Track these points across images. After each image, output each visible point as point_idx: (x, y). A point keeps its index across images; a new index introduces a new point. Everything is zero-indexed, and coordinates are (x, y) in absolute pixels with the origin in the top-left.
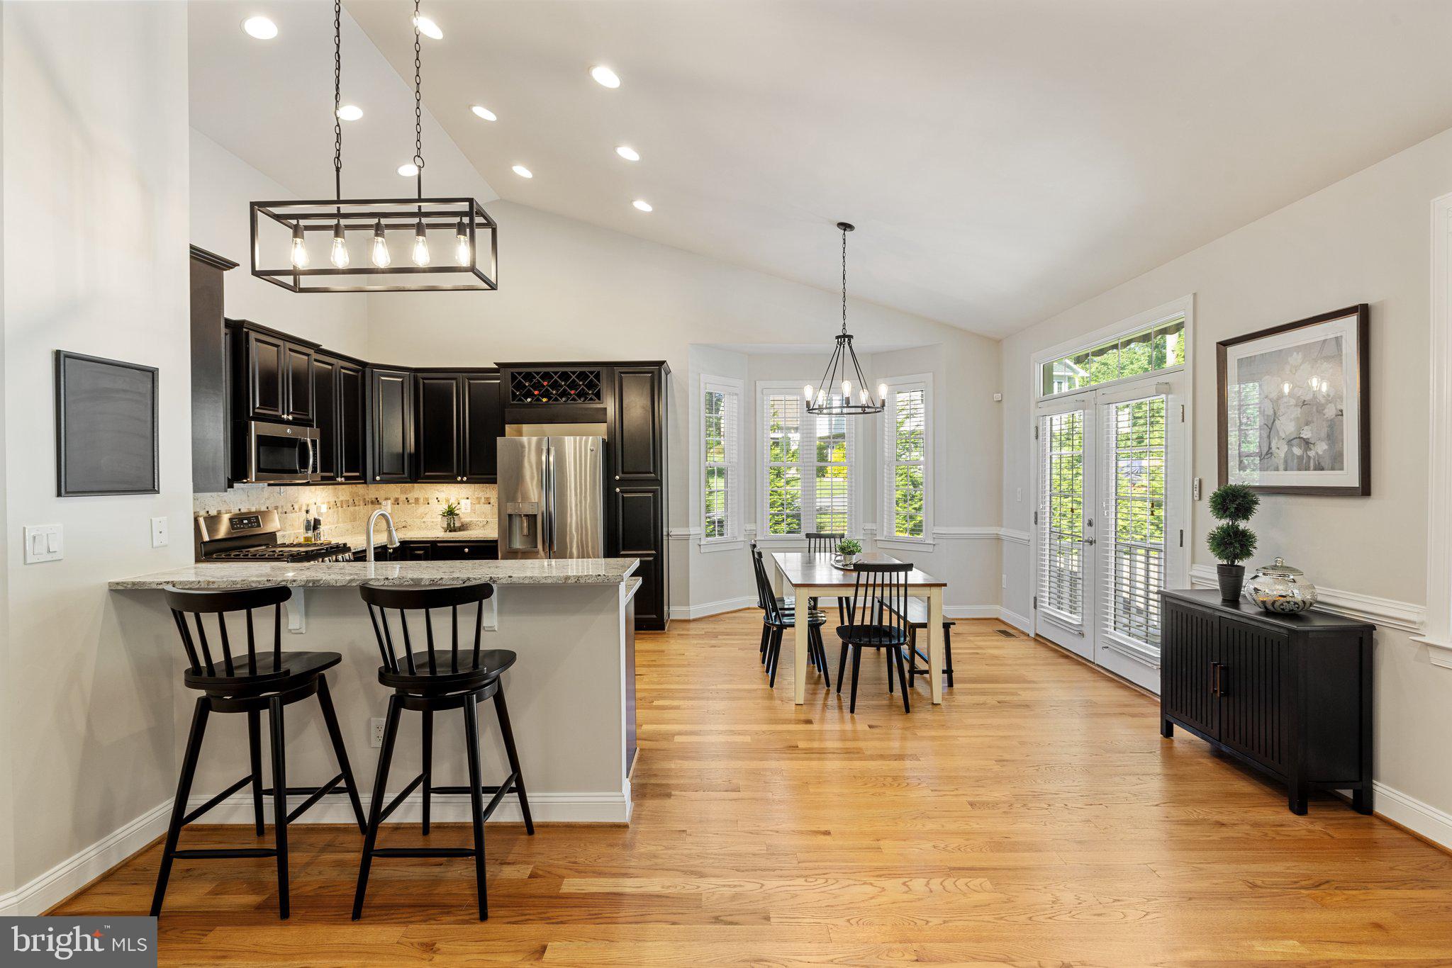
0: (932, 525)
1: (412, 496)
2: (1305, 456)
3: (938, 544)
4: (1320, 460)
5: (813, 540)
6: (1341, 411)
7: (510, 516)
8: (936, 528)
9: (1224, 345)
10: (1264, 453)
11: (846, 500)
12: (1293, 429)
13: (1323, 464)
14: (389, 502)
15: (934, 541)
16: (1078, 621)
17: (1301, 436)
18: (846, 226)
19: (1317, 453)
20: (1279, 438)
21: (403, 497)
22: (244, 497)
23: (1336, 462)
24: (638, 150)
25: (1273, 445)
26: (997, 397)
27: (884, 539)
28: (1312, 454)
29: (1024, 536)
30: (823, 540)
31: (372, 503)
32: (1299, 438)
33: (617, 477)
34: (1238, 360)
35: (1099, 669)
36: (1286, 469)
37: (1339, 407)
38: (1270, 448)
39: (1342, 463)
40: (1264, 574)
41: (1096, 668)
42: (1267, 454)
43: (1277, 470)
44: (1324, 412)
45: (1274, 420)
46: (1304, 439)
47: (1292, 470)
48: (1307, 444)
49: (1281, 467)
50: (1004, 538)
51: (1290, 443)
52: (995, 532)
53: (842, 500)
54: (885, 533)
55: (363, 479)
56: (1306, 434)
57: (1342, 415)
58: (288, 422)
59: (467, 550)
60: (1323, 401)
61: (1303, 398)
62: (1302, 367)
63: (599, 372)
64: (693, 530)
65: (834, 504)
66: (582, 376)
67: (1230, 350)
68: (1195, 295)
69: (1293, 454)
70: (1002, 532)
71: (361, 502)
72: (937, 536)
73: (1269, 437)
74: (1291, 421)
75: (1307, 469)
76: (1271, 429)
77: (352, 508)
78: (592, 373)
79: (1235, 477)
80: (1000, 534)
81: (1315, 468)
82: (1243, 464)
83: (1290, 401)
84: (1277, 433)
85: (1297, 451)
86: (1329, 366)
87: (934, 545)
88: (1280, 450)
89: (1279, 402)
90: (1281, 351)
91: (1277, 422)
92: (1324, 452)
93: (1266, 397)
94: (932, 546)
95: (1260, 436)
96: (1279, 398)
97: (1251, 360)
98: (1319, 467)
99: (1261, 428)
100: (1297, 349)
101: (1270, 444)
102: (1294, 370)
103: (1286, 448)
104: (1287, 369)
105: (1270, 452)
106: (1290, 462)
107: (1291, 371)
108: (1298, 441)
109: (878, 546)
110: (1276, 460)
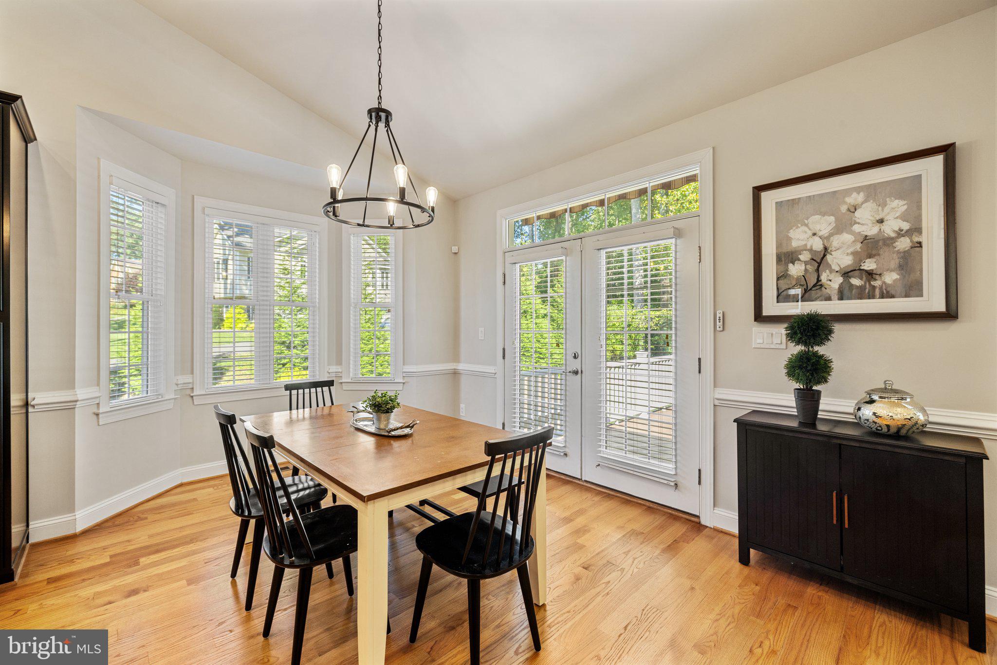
0: (402, 364)
2: (867, 286)
3: (408, 382)
4: (888, 289)
6: (920, 243)
8: (406, 367)
9: (758, 190)
10: (810, 285)
11: (253, 344)
12: (850, 262)
13: (893, 292)
15: (403, 379)
16: (562, 443)
17: (862, 268)
19: (884, 283)
20: (831, 271)
23: (914, 288)
25: (823, 278)
26: (455, 249)
27: (350, 381)
28: (877, 283)
29: (490, 369)
30: (301, 391)
32: (860, 270)
34: (776, 203)
35: (589, 485)
36: (841, 298)
37: (916, 239)
38: (818, 280)
39: (923, 290)
40: (881, 397)
41: (585, 484)
42: (814, 286)
43: (829, 298)
44: (894, 245)
45: (825, 255)
46: (866, 271)
47: (850, 298)
48: (870, 275)
49: (835, 296)
50: (462, 372)
51: (846, 274)
52: (453, 368)
53: (249, 344)
54: (351, 375)
56: (869, 265)
57: (921, 246)
60: (893, 235)
61: (866, 233)
62: (864, 206)
64: (82, 393)
65: (237, 349)
67: (764, 195)
68: (713, 148)
69: (851, 285)
70: (461, 367)
72: (406, 375)
73: (818, 270)
74: (847, 255)
75: (873, 297)
76: (819, 264)
79: (770, 307)
80: (457, 368)
81: (882, 296)
82: (782, 297)
83: (847, 237)
84: (829, 266)
85: (856, 282)
86: (902, 203)
87: (404, 383)
88: (833, 282)
89: (832, 238)
90: (835, 192)
91: (829, 257)
92: (895, 281)
93: (814, 234)
94: (402, 384)
95: (806, 270)
96: (831, 235)
97: (794, 202)
98: (886, 294)
99: (806, 263)
100: (858, 190)
101: (819, 276)
102: (854, 209)
103: (840, 280)
104: (844, 208)
105: (818, 284)
106: (846, 292)
107: (849, 210)
108: (857, 273)
109: (344, 389)
110: (828, 291)
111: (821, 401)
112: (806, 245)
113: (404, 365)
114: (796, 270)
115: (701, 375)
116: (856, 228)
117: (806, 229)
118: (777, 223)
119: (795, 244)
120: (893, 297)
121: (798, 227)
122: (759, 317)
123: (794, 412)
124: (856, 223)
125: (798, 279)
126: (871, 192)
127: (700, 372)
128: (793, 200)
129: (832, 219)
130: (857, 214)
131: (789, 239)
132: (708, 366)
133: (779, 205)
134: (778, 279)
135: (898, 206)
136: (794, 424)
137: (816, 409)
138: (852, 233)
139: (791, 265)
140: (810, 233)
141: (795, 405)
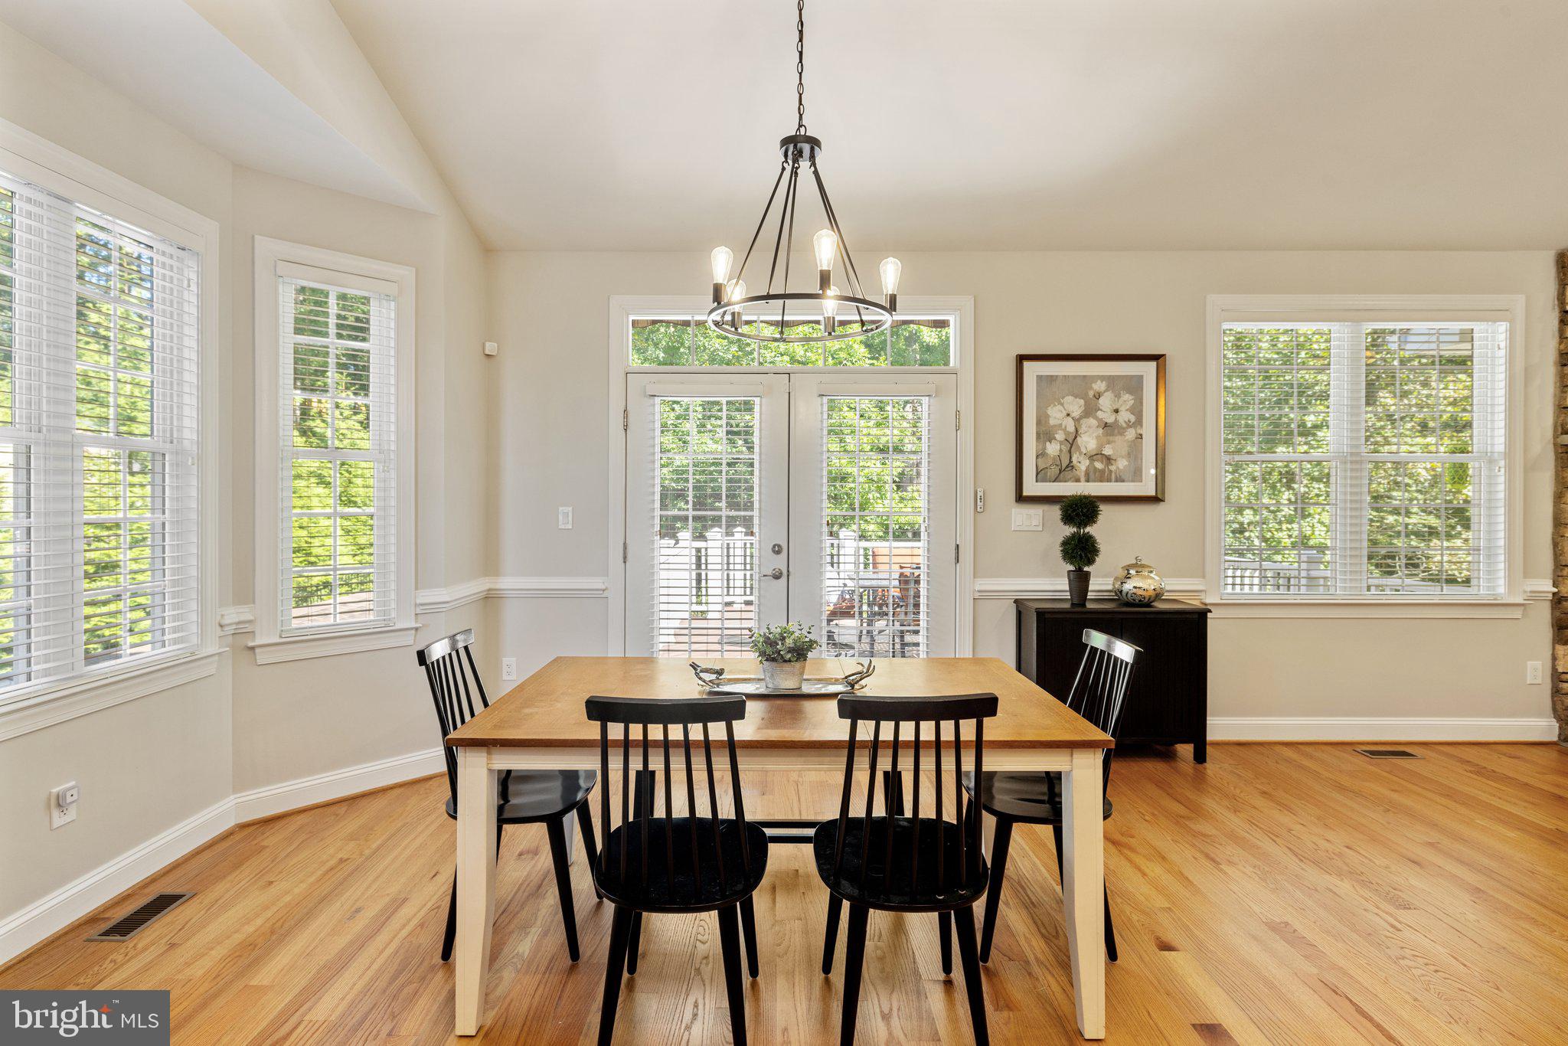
2: (1106, 470)
4: (1121, 474)
6: (1141, 435)
9: (1021, 359)
10: (1064, 466)
12: (1094, 446)
13: (1123, 477)
17: (1103, 453)
19: (1118, 468)
20: (1081, 453)
23: (1137, 475)
25: (1074, 459)
27: (278, 640)
28: (1113, 468)
32: (1101, 454)
34: (1036, 375)
36: (1088, 481)
37: (1139, 431)
38: (1071, 462)
39: (1141, 476)
42: (1067, 467)
43: (1078, 480)
44: (1125, 434)
45: (1076, 437)
46: (1106, 456)
47: (1093, 481)
48: (1109, 460)
49: (1083, 479)
51: (1092, 458)
52: (489, 587)
56: (1108, 451)
57: (1141, 439)
60: (1124, 425)
61: (1106, 420)
62: (1105, 394)
67: (1026, 365)
69: (1095, 468)
70: (507, 583)
73: (1070, 452)
74: (1093, 439)
75: (1109, 480)
76: (1072, 445)
79: (1031, 488)
80: (498, 587)
81: (1116, 481)
82: (1040, 475)
83: (1092, 422)
84: (1078, 448)
85: (1099, 465)
86: (1131, 397)
87: (417, 629)
88: (1082, 465)
89: (1081, 421)
90: (1085, 376)
91: (1078, 438)
92: (1125, 467)
93: (1068, 415)
94: (413, 632)
95: (1061, 450)
96: (1081, 418)
97: (1052, 379)
98: (1120, 480)
99: (1061, 443)
100: (1102, 378)
101: (1071, 458)
102: (1098, 396)
103: (1087, 462)
104: (1091, 394)
105: (1070, 466)
106: (1091, 475)
107: (1094, 396)
108: (1099, 456)
109: (261, 662)
110: (1078, 472)
111: (1091, 582)
112: (1061, 424)
113: (416, 589)
114: (1053, 449)
115: (958, 565)
116: (1099, 414)
117: (1061, 407)
118: (1037, 397)
119: (1052, 422)
120: (1123, 481)
121: (1055, 405)
122: (1021, 498)
123: (1067, 596)
124: (1100, 409)
125: (1054, 459)
126: (1111, 381)
127: (958, 561)
128: (1052, 376)
129: (1082, 402)
130: (1101, 401)
131: (1048, 416)
132: (967, 554)
133: (1040, 378)
134: (1037, 457)
135: (1128, 399)
136: (1067, 606)
137: (1087, 590)
138: (1096, 418)
139: (1048, 443)
140: (1065, 413)
141: (1068, 588)
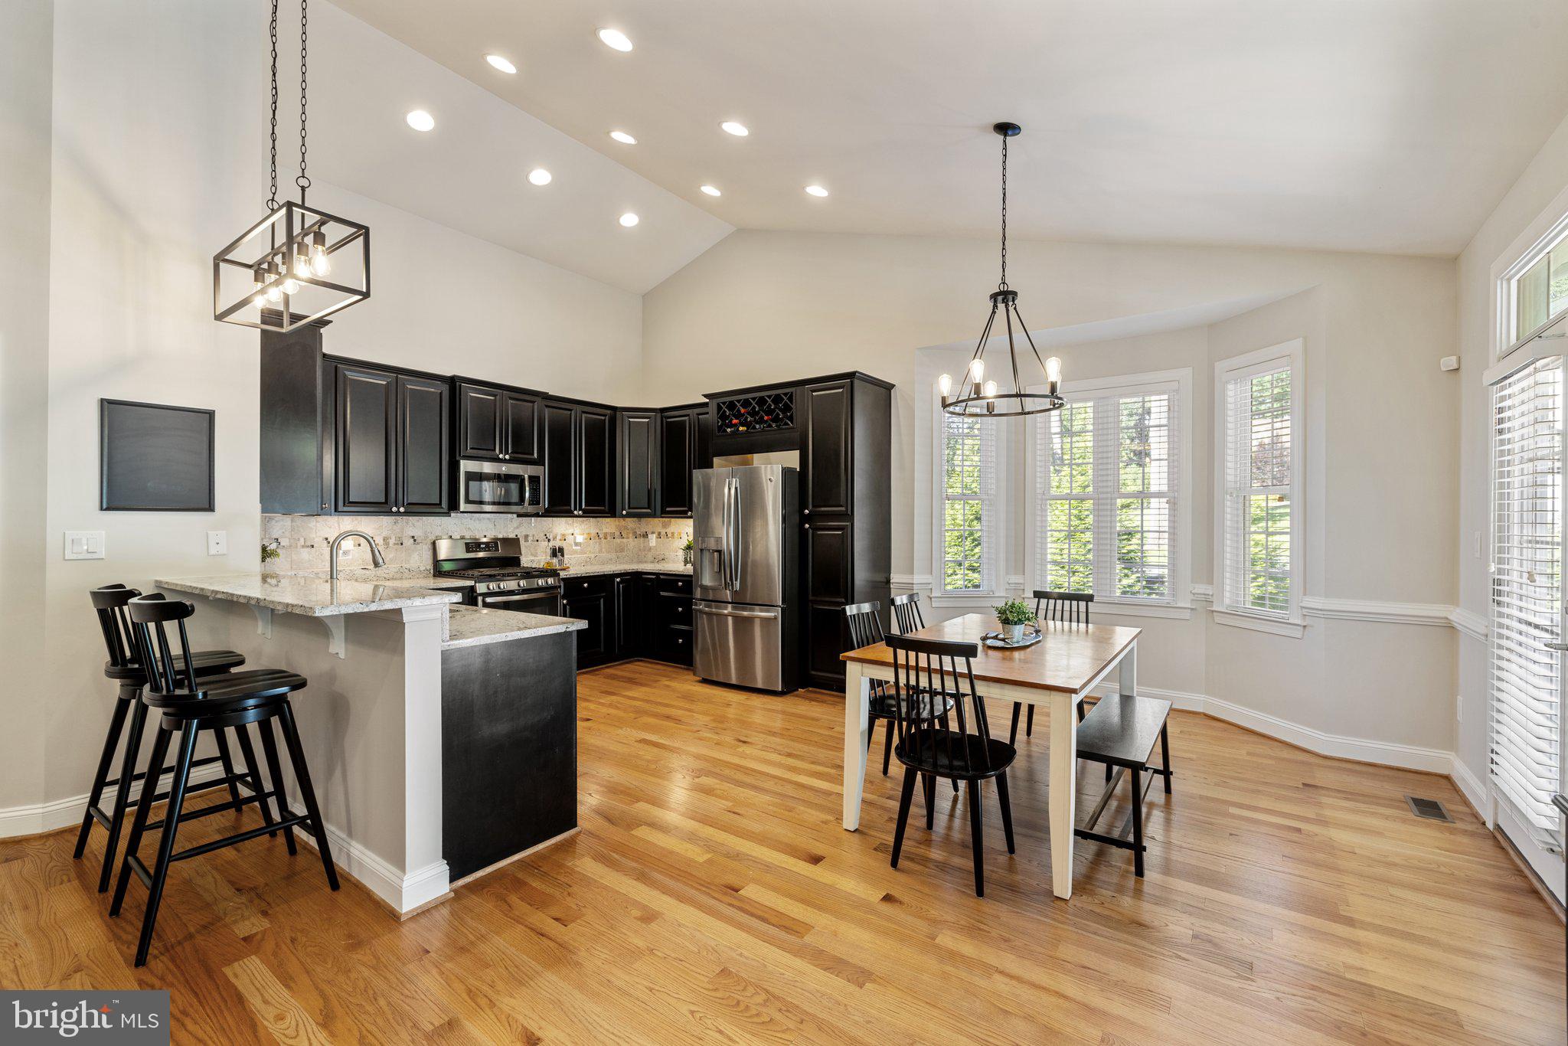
0: (1302, 593)
1: (669, 530)
3: (1312, 626)
5: (1043, 602)
7: (702, 550)
8: (1306, 598)
14: (654, 535)
15: (1303, 620)
18: (1005, 129)
21: (663, 532)
22: (491, 526)
24: (745, 124)
26: (1451, 362)
27: (1223, 610)
29: (1481, 625)
31: (643, 536)
33: (807, 511)
50: (1459, 627)
54: (1227, 601)
55: (612, 513)
58: (504, 461)
59: (680, 584)
63: (792, 393)
64: (919, 578)
66: (777, 399)
70: (1457, 615)
71: (631, 535)
72: (1308, 612)
77: (618, 541)
78: (785, 394)
87: (1305, 627)
94: (1302, 628)
109: (1216, 621)
113: (1305, 594)
